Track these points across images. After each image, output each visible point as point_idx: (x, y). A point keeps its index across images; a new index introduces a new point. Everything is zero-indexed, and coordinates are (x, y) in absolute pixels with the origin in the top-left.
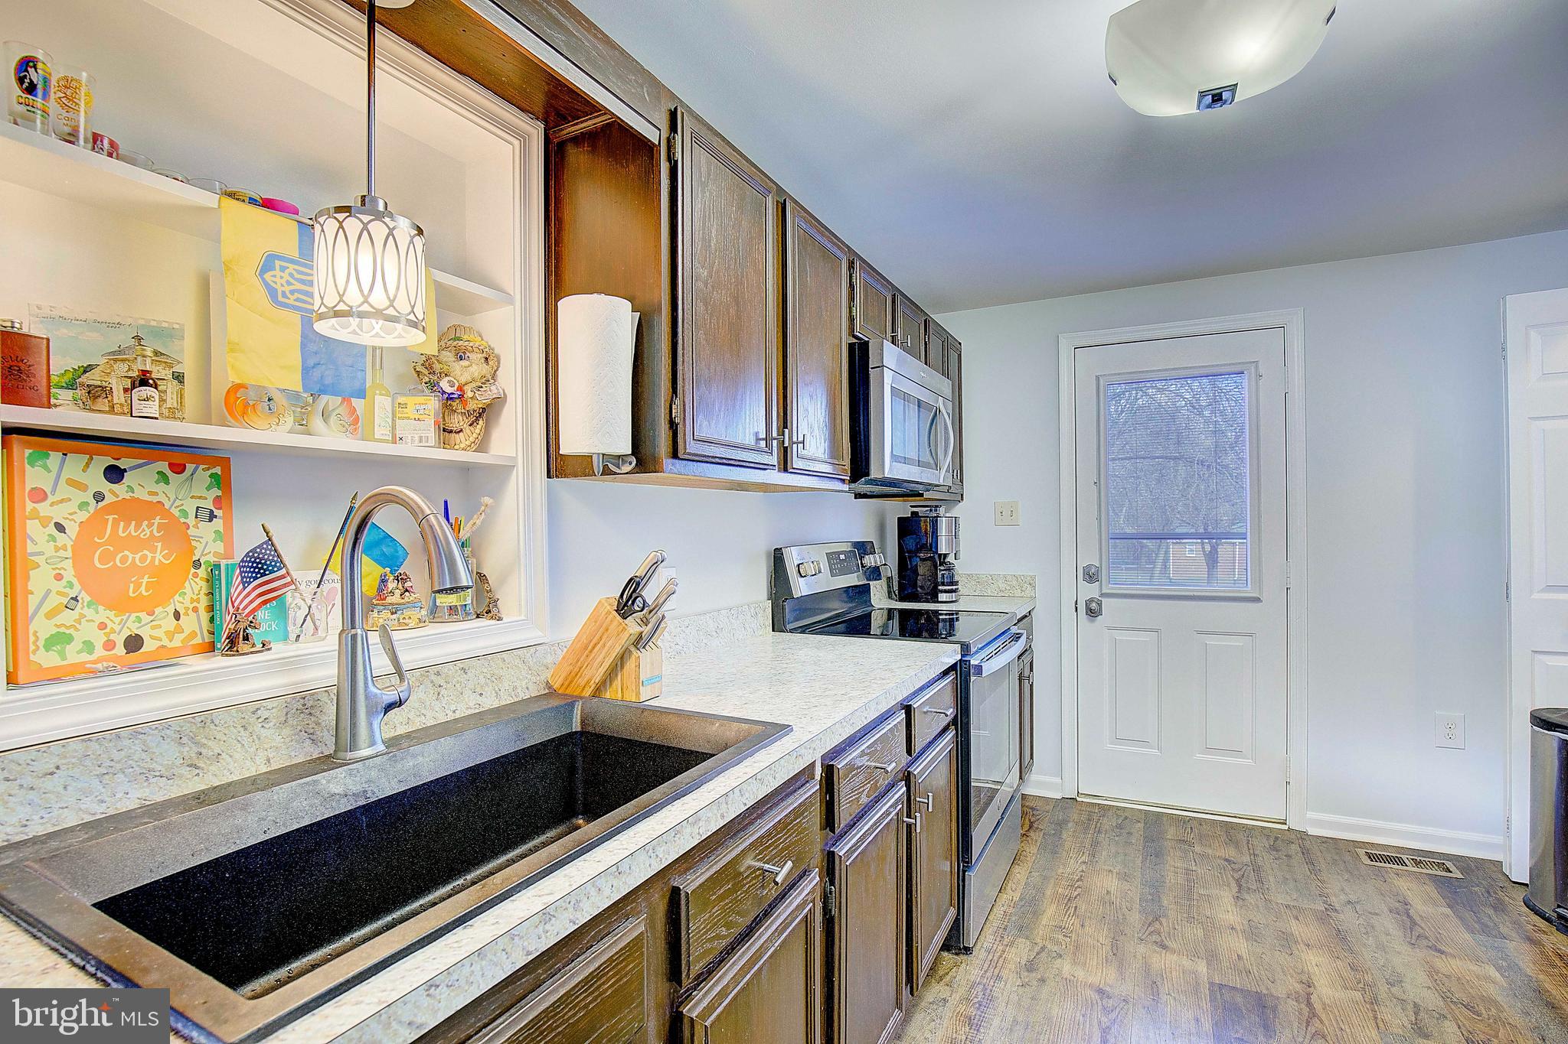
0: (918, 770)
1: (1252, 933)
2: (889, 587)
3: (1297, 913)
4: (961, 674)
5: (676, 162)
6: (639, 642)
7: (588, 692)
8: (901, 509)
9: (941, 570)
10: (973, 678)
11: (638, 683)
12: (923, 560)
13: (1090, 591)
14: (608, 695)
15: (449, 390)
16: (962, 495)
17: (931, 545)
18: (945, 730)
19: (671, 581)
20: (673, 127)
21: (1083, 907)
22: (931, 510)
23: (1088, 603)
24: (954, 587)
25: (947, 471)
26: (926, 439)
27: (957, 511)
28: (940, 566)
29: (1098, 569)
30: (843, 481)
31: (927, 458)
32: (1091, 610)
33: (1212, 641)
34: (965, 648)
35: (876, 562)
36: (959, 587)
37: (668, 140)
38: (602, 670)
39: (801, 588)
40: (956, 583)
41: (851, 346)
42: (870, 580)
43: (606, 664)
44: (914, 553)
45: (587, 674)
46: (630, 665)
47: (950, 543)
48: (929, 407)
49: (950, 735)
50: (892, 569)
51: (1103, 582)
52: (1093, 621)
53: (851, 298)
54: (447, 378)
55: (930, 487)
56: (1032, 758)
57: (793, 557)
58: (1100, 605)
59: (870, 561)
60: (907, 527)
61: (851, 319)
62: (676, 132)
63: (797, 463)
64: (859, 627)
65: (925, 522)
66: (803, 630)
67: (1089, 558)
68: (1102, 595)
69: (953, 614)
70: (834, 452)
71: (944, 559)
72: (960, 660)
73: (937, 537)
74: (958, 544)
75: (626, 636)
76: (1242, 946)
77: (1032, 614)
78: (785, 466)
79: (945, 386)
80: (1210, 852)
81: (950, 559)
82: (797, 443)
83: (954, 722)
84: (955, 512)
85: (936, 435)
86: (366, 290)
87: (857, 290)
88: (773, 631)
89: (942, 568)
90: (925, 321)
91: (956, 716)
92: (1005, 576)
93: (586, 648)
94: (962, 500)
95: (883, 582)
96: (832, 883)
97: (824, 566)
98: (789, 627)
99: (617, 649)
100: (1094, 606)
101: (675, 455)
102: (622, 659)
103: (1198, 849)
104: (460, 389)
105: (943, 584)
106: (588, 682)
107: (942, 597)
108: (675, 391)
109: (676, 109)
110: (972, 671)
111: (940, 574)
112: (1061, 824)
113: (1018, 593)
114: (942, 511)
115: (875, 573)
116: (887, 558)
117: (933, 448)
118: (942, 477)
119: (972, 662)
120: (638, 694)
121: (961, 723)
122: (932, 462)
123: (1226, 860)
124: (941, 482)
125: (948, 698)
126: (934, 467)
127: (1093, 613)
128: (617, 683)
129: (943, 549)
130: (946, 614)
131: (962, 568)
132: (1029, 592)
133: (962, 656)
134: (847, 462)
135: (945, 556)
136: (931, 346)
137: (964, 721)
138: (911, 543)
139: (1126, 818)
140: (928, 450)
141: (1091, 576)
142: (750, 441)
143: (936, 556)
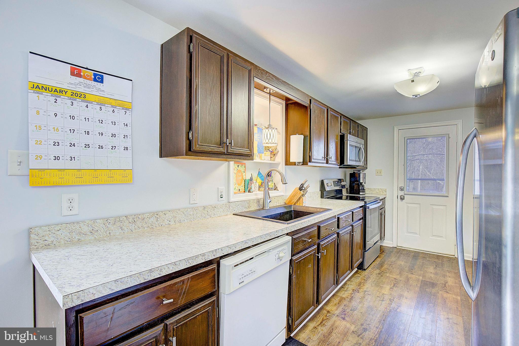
0: (354, 225)
1: (436, 274)
2: (347, 190)
3: (449, 272)
4: (364, 208)
5: (311, 109)
6: (303, 195)
7: (293, 204)
8: (351, 171)
9: (361, 187)
10: (367, 209)
11: (303, 203)
12: (356, 184)
13: (401, 193)
14: (297, 205)
15: (271, 151)
16: (367, 168)
17: (358, 180)
18: (360, 219)
19: (309, 185)
20: (310, 103)
21: (394, 266)
22: (358, 171)
23: (401, 196)
24: (364, 191)
25: (363, 162)
26: (357, 155)
27: (366, 171)
28: (361, 185)
29: (404, 188)
30: (338, 165)
31: (357, 159)
32: (401, 198)
33: (434, 207)
34: (365, 202)
35: (344, 184)
36: (366, 191)
37: (310, 105)
38: (296, 200)
39: (327, 189)
40: (365, 190)
41: (341, 135)
42: (342, 188)
43: (297, 199)
44: (354, 182)
45: (293, 201)
46: (301, 199)
47: (363, 180)
48: (358, 147)
49: (361, 221)
50: (348, 186)
51: (405, 191)
52: (402, 201)
53: (341, 125)
54: (271, 149)
55: (358, 166)
56: (384, 236)
57: (325, 182)
58: (404, 197)
59: (343, 183)
60: (352, 176)
61: (341, 129)
62: (311, 104)
63: (330, 162)
64: (341, 198)
65: (357, 174)
66: (328, 198)
67: (401, 185)
68: (405, 194)
69: (363, 198)
70: (337, 159)
71: (362, 184)
72: (364, 205)
73: (360, 178)
74: (365, 180)
75: (301, 194)
76: (432, 276)
77: (386, 199)
78: (327, 163)
79: (363, 142)
80: (431, 260)
81: (363, 184)
82: (330, 158)
83: (363, 218)
84: (365, 172)
85: (360, 153)
86: (269, 140)
87: (342, 122)
88: (321, 198)
89: (361, 186)
90: (358, 125)
91: (363, 217)
92: (378, 189)
93: (293, 196)
94: (367, 169)
95: (345, 189)
96: (338, 238)
97: (333, 184)
98: (324, 197)
99: (299, 196)
100: (402, 197)
101: (310, 162)
102: (300, 198)
103: (427, 259)
104: (273, 150)
105: (361, 190)
106: (294, 202)
107: (361, 193)
108: (310, 150)
109: (311, 99)
110: (367, 208)
111: (360, 187)
112: (391, 252)
113: (382, 193)
114: (361, 172)
115: (343, 187)
116: (347, 183)
117: (359, 157)
118: (361, 164)
119: (367, 206)
120: (303, 205)
121: (364, 218)
122: (359, 160)
123: (434, 261)
124: (361, 165)
125: (361, 212)
126: (359, 161)
127: (402, 199)
128: (299, 202)
129: (361, 181)
130: (362, 198)
131: (366, 186)
132: (385, 193)
133: (365, 204)
134: (339, 161)
135: (362, 183)
136: (359, 131)
137: (365, 219)
138: (353, 179)
139: (410, 252)
140: (358, 157)
141: (402, 189)
142: (321, 158)
143: (360, 183)
